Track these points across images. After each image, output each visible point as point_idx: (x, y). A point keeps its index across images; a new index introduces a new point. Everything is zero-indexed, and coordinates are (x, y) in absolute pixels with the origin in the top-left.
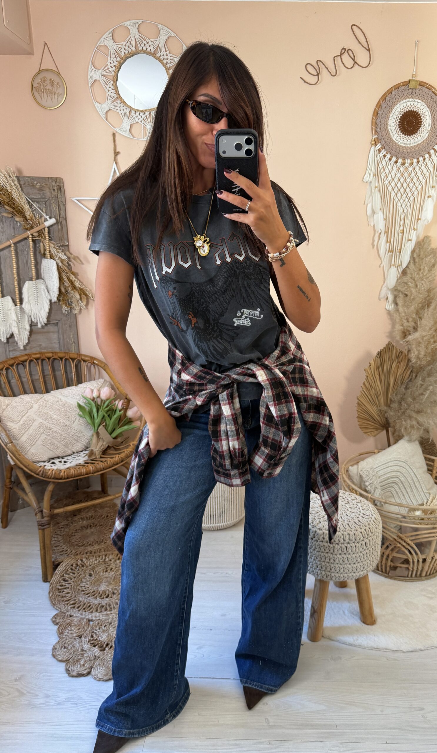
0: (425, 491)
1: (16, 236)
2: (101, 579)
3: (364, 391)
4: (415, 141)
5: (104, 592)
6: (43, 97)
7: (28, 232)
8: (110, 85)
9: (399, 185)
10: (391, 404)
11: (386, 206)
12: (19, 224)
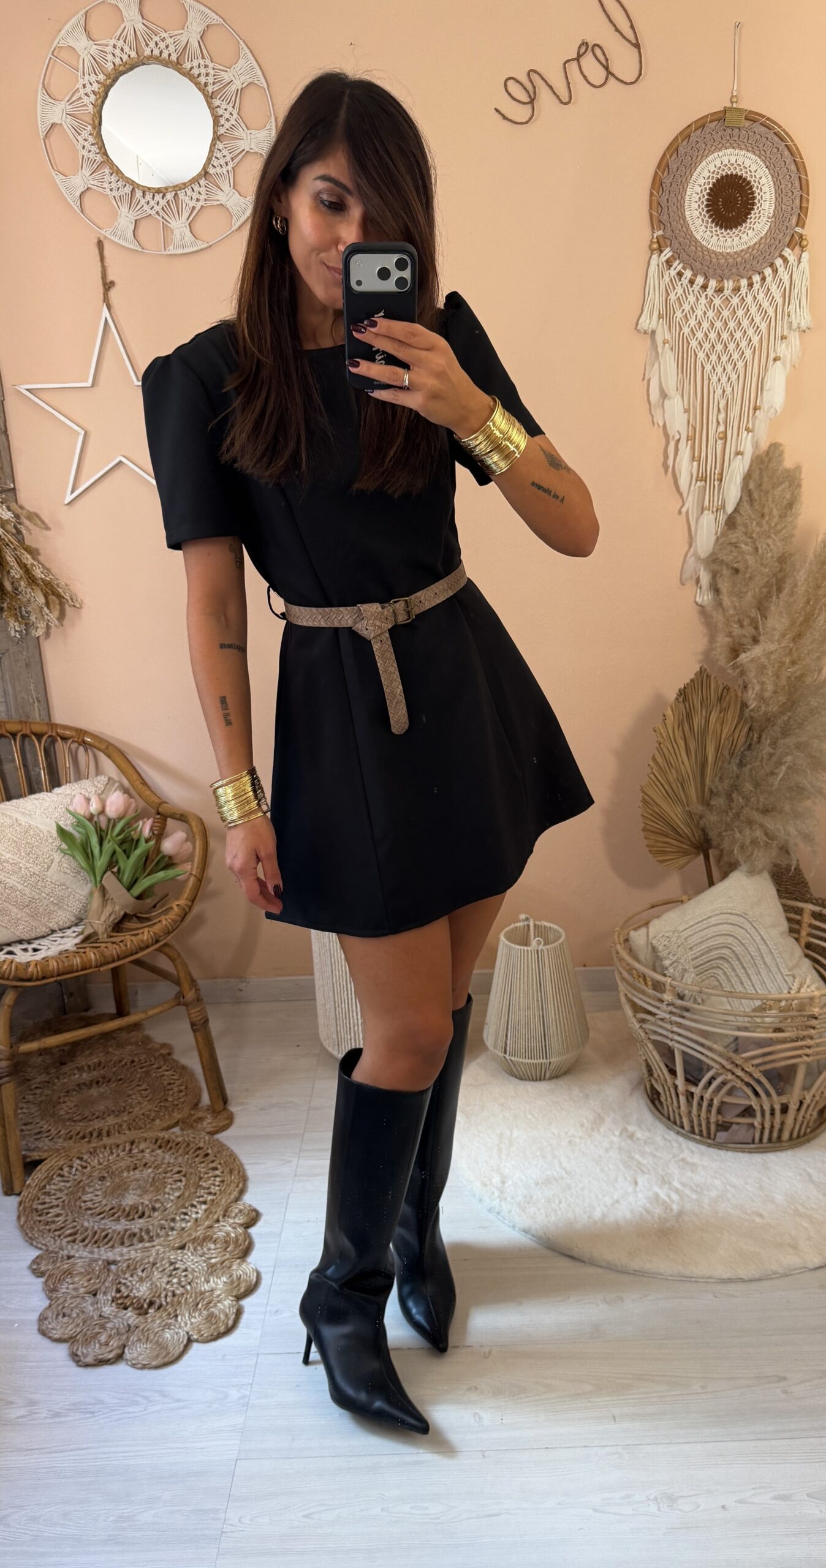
0: (785, 972)
2: (125, 1183)
3: (655, 776)
4: (742, 241)
5: (134, 1208)
8: (85, 134)
9: (713, 336)
10: (710, 799)
11: (686, 382)
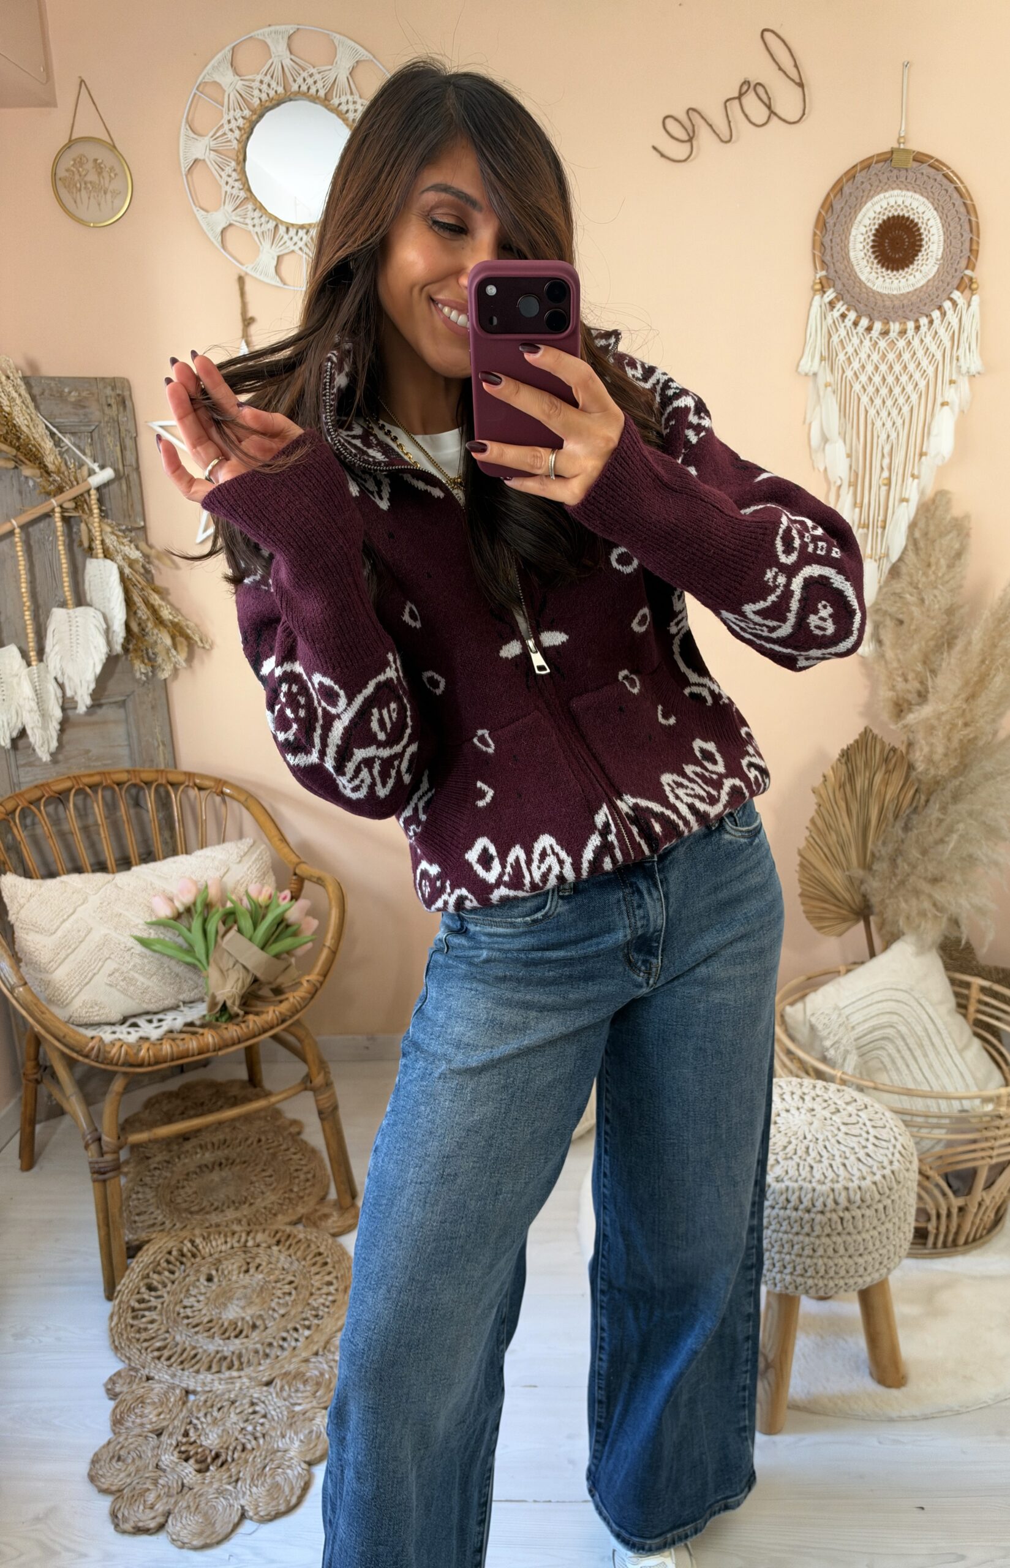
1: (24, 511)
2: (232, 1290)
3: (814, 839)
4: (910, 282)
6: (78, 200)
7: (54, 502)
8: (228, 170)
9: (877, 379)
10: (872, 863)
11: (849, 426)
12: (31, 483)
